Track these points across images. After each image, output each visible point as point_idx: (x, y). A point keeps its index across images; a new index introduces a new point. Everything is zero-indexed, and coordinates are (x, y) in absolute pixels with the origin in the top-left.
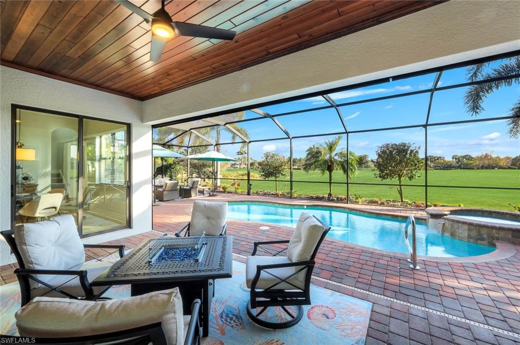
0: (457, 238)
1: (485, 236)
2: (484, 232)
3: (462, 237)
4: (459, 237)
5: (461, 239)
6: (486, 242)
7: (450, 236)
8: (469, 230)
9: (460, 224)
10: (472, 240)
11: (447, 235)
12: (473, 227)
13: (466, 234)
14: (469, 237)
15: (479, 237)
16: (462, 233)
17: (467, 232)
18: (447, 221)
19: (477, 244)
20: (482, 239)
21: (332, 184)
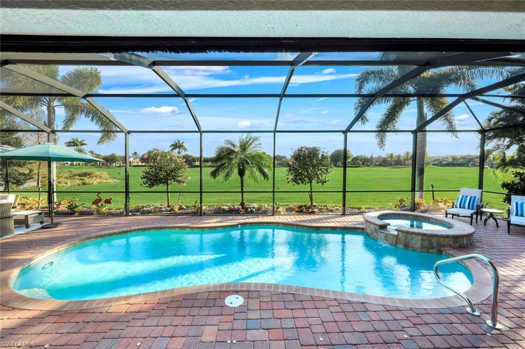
0: (411, 249)
1: (435, 245)
2: (434, 240)
3: (416, 248)
4: (412, 248)
5: (414, 250)
6: (435, 251)
7: (404, 248)
8: (423, 240)
9: (414, 236)
10: (424, 250)
11: (401, 246)
12: (425, 237)
13: (419, 244)
14: (422, 247)
15: (430, 246)
16: (415, 244)
17: (420, 242)
18: (400, 233)
19: (428, 253)
20: (432, 248)
21: (244, 193)
